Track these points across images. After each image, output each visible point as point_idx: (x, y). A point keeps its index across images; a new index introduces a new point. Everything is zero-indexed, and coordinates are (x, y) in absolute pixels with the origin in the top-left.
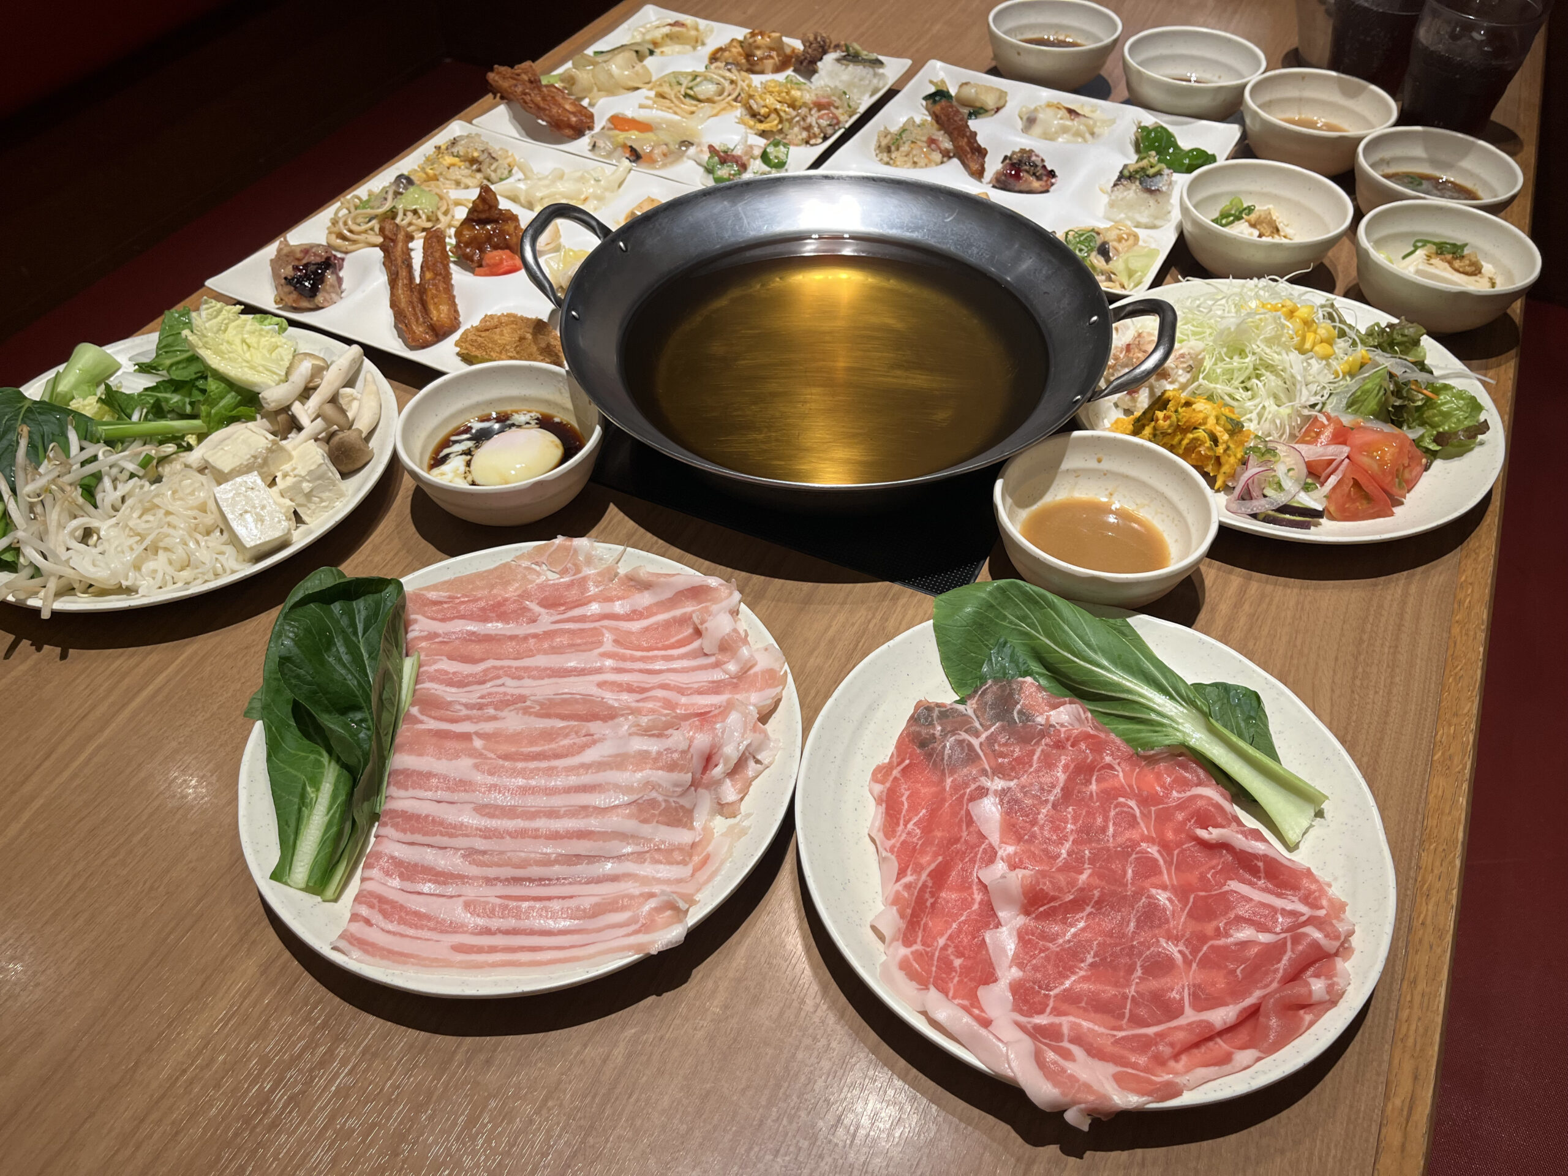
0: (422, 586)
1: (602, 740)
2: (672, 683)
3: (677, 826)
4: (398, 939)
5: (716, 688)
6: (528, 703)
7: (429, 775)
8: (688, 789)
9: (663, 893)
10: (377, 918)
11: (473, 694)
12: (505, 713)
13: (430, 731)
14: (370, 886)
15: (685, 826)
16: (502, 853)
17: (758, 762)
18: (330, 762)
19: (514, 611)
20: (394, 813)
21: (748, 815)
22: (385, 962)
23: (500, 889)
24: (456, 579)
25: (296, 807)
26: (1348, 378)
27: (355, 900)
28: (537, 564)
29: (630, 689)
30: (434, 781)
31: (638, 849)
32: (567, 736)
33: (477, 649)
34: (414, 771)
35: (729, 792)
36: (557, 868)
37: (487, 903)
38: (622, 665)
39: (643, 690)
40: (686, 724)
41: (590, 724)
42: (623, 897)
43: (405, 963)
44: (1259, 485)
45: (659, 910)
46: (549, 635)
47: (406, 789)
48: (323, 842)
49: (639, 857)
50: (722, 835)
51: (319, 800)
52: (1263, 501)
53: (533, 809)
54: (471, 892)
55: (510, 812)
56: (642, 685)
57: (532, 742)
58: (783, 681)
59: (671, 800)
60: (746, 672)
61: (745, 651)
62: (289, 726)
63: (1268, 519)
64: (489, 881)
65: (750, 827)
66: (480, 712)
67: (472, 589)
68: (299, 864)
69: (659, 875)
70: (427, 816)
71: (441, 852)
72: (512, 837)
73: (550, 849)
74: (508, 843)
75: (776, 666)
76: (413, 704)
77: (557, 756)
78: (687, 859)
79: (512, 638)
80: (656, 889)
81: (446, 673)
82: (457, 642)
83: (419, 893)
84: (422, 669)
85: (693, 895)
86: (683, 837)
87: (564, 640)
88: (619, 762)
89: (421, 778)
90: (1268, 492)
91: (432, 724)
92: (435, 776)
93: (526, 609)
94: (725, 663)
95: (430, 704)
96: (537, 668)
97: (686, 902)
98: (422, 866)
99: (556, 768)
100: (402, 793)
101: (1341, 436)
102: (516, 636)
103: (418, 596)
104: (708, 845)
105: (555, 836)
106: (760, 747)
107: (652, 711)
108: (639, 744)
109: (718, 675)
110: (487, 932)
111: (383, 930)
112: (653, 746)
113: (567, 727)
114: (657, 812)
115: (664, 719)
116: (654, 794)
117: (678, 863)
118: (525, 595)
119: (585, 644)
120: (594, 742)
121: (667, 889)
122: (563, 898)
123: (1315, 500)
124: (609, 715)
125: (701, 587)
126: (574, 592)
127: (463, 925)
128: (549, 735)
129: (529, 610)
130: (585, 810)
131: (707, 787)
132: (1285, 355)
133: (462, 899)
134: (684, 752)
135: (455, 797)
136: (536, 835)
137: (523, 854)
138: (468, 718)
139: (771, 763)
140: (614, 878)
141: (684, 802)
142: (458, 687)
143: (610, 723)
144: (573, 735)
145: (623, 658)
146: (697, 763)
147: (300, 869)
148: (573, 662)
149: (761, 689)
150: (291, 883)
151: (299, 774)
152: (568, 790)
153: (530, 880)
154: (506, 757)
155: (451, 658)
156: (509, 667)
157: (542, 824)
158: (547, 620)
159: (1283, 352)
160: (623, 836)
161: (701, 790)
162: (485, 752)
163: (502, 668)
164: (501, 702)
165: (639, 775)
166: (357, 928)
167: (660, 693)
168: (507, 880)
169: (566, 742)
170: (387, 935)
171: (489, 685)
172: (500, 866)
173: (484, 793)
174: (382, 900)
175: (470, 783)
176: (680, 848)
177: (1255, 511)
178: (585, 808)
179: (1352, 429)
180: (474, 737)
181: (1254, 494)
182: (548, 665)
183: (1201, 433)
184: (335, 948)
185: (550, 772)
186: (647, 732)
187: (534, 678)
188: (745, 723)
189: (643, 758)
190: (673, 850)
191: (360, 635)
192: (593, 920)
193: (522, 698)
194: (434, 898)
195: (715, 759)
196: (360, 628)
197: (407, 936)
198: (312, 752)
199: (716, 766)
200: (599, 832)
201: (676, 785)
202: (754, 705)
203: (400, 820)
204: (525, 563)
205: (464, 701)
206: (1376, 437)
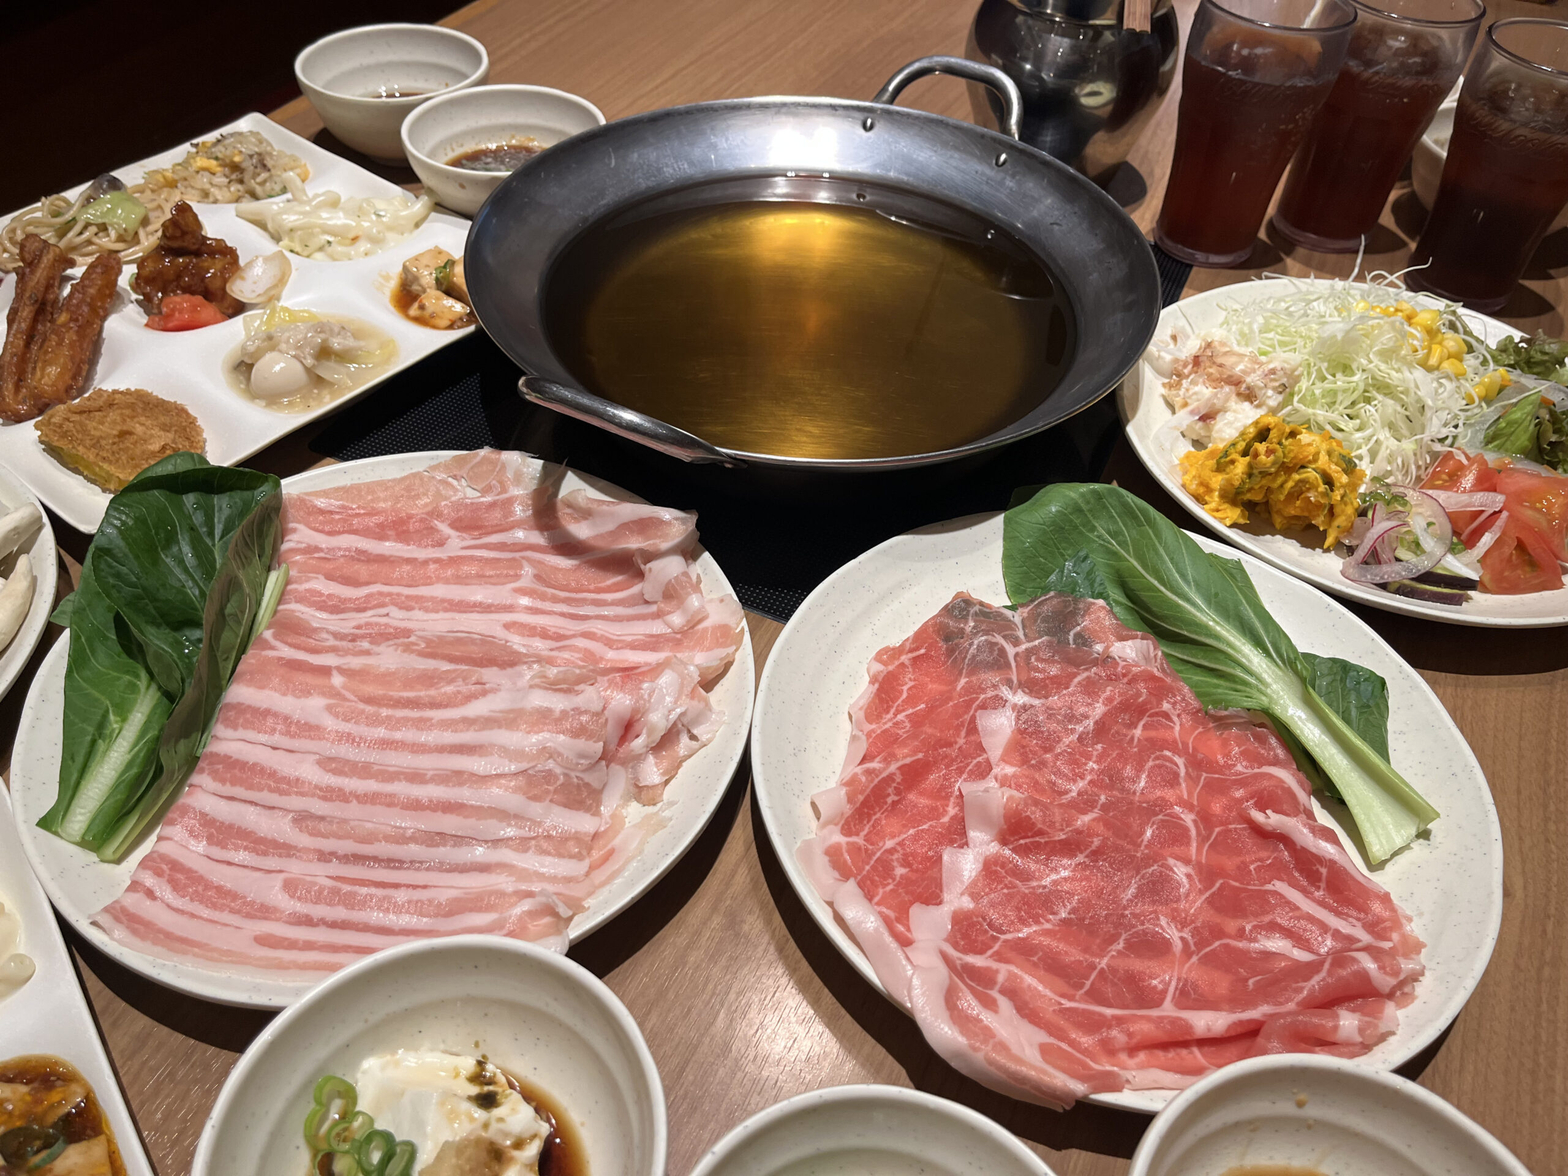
0: (310, 490)
1: (494, 691)
2: (599, 632)
3: (578, 809)
4: (182, 920)
5: (652, 643)
6: (413, 639)
7: (267, 713)
8: (597, 762)
9: (542, 893)
10: (165, 892)
11: (347, 623)
12: (382, 648)
13: (280, 659)
14: (166, 848)
15: (588, 810)
16: (345, 821)
17: (693, 737)
18: (148, 688)
19: (417, 531)
20: (216, 758)
21: (672, 804)
22: (158, 949)
23: (336, 868)
24: (352, 487)
25: (89, 738)
26: (1484, 404)
27: (140, 864)
28: (455, 477)
29: (544, 634)
30: (270, 721)
31: (524, 833)
32: (451, 681)
33: (363, 571)
34: (249, 707)
35: (651, 772)
36: (413, 847)
37: (315, 884)
38: (539, 604)
39: (559, 637)
40: (603, 681)
41: (484, 671)
42: (491, 893)
43: (185, 953)
44: (1390, 543)
45: (533, 914)
46: (453, 561)
47: (235, 728)
48: (116, 787)
49: (522, 844)
50: (634, 826)
51: (124, 732)
52: (1397, 567)
53: (391, 769)
54: (296, 868)
55: (364, 771)
56: (562, 632)
57: (408, 684)
58: (738, 641)
59: (573, 774)
60: (692, 627)
61: (694, 601)
62: (106, 638)
63: (1402, 590)
64: (324, 857)
65: (671, 819)
66: (350, 645)
67: (372, 501)
68: (78, 810)
69: (544, 870)
70: (255, 765)
71: (268, 812)
72: (359, 802)
73: (409, 823)
74: (353, 811)
75: (732, 622)
76: (268, 628)
77: (434, 705)
78: (584, 853)
79: (409, 561)
80: (535, 888)
81: (321, 594)
82: (342, 560)
83: (229, 863)
84: (290, 587)
85: (584, 899)
86: (583, 823)
87: (473, 570)
88: (510, 719)
89: (257, 716)
90: (1402, 553)
91: (287, 652)
92: (276, 715)
93: (432, 530)
94: (669, 613)
95: (288, 628)
96: (432, 599)
97: (570, 907)
98: (239, 828)
99: (430, 719)
100: (229, 733)
101: (1487, 481)
102: (415, 559)
103: (301, 502)
104: (615, 837)
105: (415, 806)
106: (699, 719)
107: (568, 662)
108: (540, 699)
109: (657, 628)
110: (308, 921)
111: (169, 906)
112: (558, 703)
113: (455, 671)
114: (551, 788)
115: (578, 671)
116: (551, 765)
117: (572, 857)
118: (436, 513)
119: (498, 576)
120: (484, 693)
121: (550, 888)
122: (415, 887)
123: (1467, 565)
124: (509, 660)
125: (650, 518)
126: (496, 515)
127: (275, 910)
128: (429, 679)
129: (438, 531)
130: (458, 777)
131: (624, 763)
132: (1407, 374)
133: (282, 876)
134: (598, 714)
135: (295, 744)
136: (390, 801)
137: (369, 825)
138: (333, 650)
139: (709, 741)
140: (484, 868)
141: (590, 778)
142: (332, 613)
143: (509, 671)
144: (460, 682)
145: (543, 597)
146: (612, 731)
147: (80, 818)
148: (478, 594)
149: (709, 649)
150: (63, 835)
151: (103, 698)
152: (441, 749)
153: (376, 859)
154: (369, 700)
155: (329, 577)
156: (398, 595)
157: (402, 789)
158: (456, 543)
159: (1405, 369)
160: (503, 815)
161: (615, 767)
162: (344, 692)
163: (390, 594)
164: (381, 635)
165: (535, 738)
166: (136, 903)
167: (582, 643)
168: (346, 856)
169: (449, 689)
170: (174, 914)
171: (370, 613)
172: (339, 838)
173: (333, 742)
174: (175, 866)
175: (317, 728)
176: (577, 838)
177: (1386, 578)
178: (458, 773)
179: (1500, 472)
180: (335, 673)
181: (1384, 557)
182: (449, 597)
183: (1310, 474)
184: (94, 923)
185: (422, 724)
186: (553, 686)
187: (427, 610)
188: (682, 685)
189: (543, 718)
190: (567, 839)
191: (217, 537)
192: (450, 920)
193: (407, 633)
194: (246, 872)
195: (637, 727)
196: (218, 532)
197: (201, 918)
198: (127, 672)
199: (637, 736)
200: (472, 806)
201: (582, 756)
202: (697, 666)
203: (220, 766)
204: (440, 476)
205: (332, 628)
206: (1534, 482)
